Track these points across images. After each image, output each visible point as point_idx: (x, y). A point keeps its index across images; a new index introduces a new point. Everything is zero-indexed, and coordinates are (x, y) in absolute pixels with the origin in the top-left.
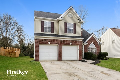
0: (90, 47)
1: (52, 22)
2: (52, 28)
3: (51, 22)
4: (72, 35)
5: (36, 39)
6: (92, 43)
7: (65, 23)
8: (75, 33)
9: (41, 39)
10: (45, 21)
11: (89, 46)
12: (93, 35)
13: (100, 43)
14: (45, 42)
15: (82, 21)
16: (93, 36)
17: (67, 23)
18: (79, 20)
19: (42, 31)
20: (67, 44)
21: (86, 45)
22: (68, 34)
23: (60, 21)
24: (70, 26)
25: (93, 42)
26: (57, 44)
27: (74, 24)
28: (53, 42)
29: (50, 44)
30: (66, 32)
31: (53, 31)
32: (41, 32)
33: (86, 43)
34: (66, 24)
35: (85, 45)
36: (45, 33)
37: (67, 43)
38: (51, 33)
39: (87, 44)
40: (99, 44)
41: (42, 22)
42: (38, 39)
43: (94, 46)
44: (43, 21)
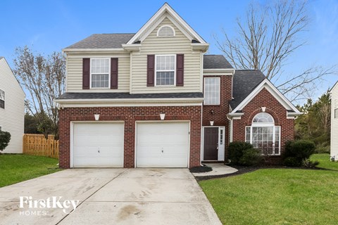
0: (254, 125)
1: (112, 59)
2: (111, 74)
3: (109, 58)
4: (172, 88)
5: (61, 108)
6: (261, 111)
7: (149, 56)
8: (180, 83)
9: (74, 108)
10: (92, 58)
11: (251, 122)
12: (266, 84)
13: (293, 111)
14: (85, 115)
15: (203, 43)
16: (267, 88)
17: (153, 56)
18: (195, 41)
19: (86, 86)
20: (150, 118)
21: (240, 118)
22: (157, 89)
23: (132, 52)
24: (165, 63)
25: (264, 109)
26: (119, 118)
27: (178, 55)
28: (109, 115)
29: (100, 119)
30: (150, 83)
31: (114, 84)
32: (83, 89)
33: (237, 112)
34: (151, 59)
35: (234, 118)
36: (92, 90)
37: (150, 115)
38: (108, 90)
39: (242, 117)
40: (288, 113)
41: (86, 62)
42: (65, 108)
43: (270, 121)
44: (89, 59)
